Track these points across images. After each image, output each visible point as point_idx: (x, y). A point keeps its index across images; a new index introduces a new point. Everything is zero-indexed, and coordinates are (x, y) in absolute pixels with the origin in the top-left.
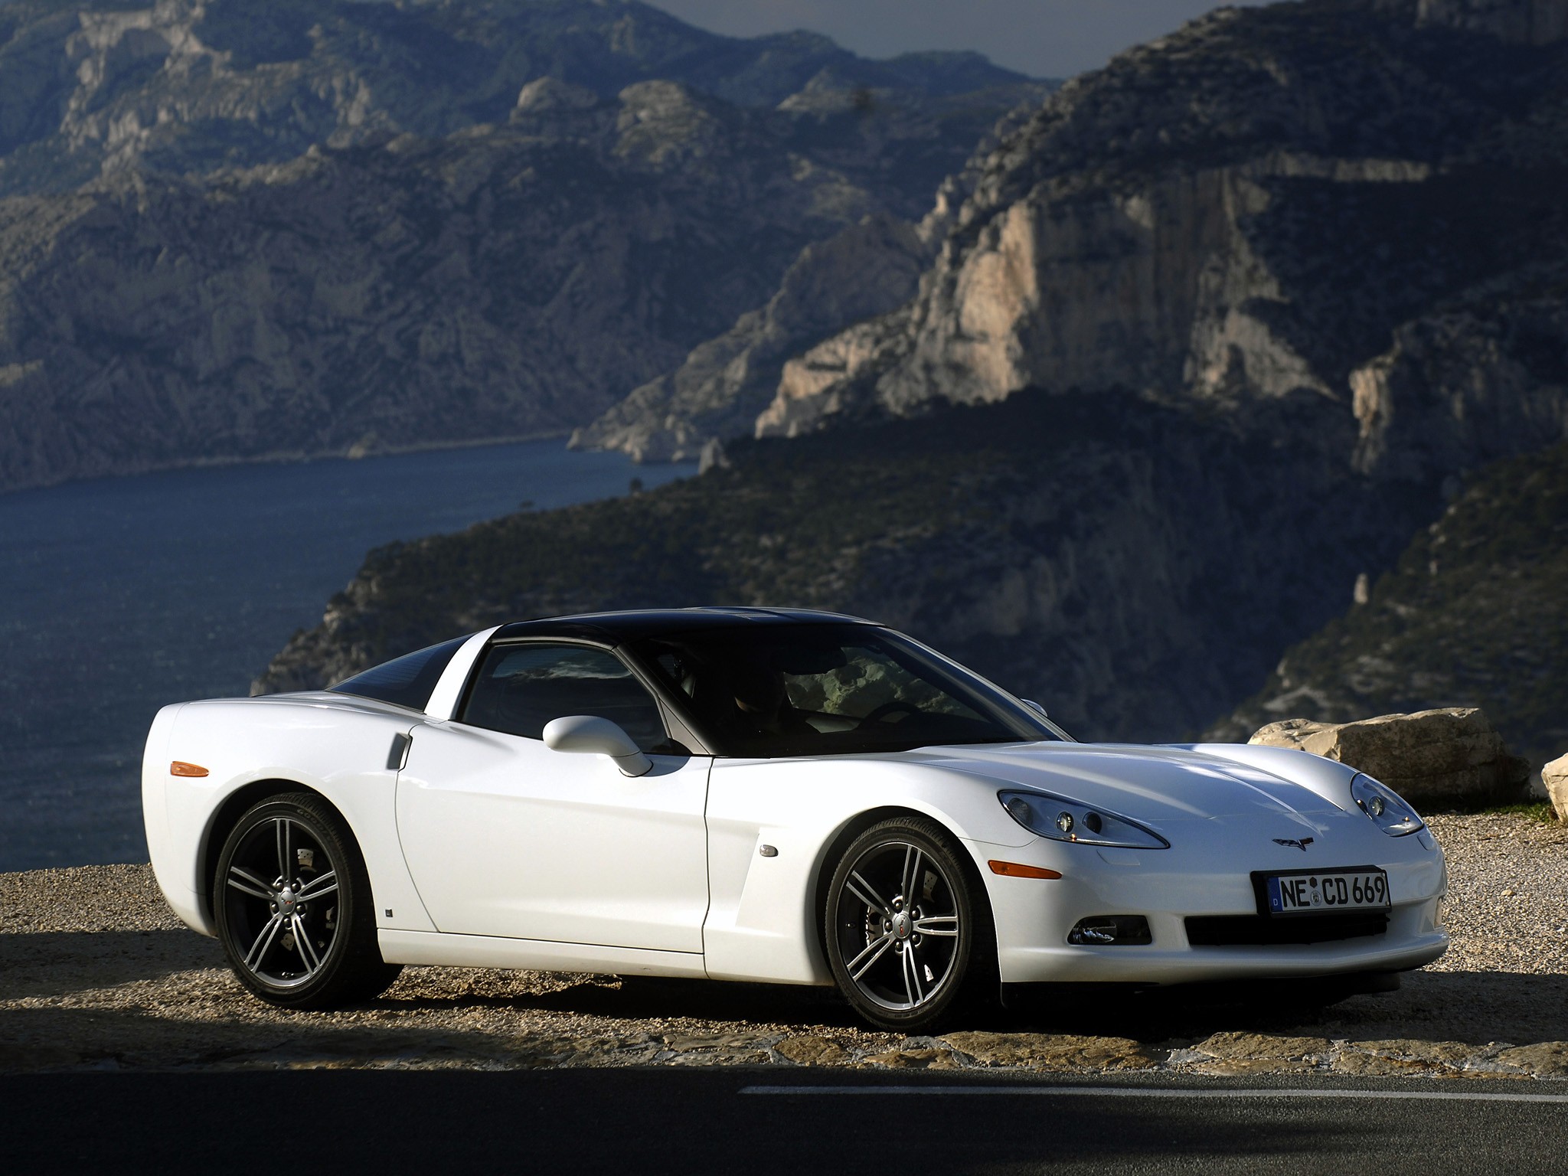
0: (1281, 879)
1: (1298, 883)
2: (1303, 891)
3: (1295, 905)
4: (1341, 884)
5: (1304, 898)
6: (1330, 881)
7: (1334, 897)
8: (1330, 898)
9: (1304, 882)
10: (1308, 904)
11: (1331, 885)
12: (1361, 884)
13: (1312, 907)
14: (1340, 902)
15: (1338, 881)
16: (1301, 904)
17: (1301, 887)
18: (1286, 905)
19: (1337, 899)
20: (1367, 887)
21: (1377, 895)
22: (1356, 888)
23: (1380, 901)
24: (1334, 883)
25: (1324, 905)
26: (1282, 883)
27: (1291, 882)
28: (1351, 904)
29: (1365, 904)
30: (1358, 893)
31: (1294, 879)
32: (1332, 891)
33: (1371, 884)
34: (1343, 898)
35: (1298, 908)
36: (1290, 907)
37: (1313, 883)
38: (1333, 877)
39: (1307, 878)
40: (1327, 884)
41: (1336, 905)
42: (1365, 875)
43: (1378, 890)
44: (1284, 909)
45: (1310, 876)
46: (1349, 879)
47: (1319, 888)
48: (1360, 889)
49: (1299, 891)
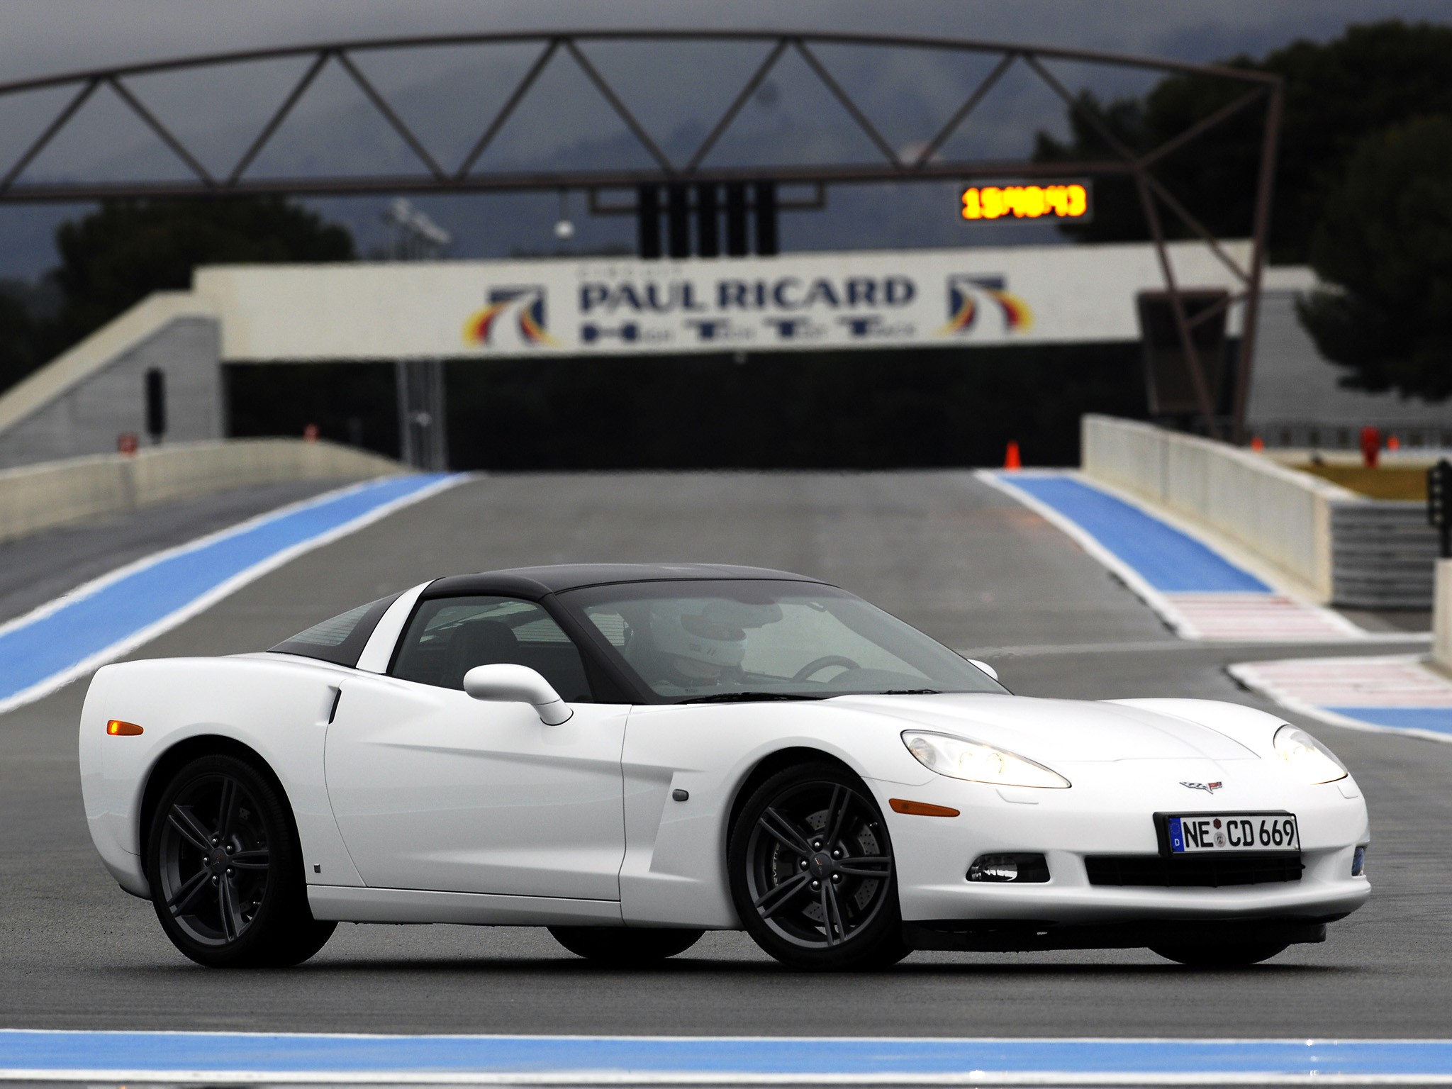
0: (1183, 820)
1: (1201, 824)
2: (1207, 832)
3: (1197, 846)
4: (1247, 827)
5: (1207, 839)
6: (1235, 823)
7: (1239, 839)
8: (1235, 840)
9: (1207, 823)
10: (1211, 845)
11: (1236, 827)
12: (1269, 827)
13: (1216, 848)
14: (1246, 844)
15: (1243, 823)
16: (1204, 845)
17: (1204, 828)
18: (1188, 846)
19: (1242, 841)
20: (1275, 831)
21: (1286, 839)
22: (1262, 831)
23: (1289, 843)
24: (1240, 826)
25: (1228, 847)
26: (1185, 823)
27: (1194, 823)
28: (1258, 846)
29: (1272, 847)
30: (1265, 838)
31: (1197, 820)
32: (1237, 833)
33: (1279, 826)
34: (1249, 840)
35: (1201, 849)
36: (1192, 848)
37: (1217, 825)
38: (1238, 819)
39: (1211, 820)
40: (1232, 827)
41: (1241, 848)
42: (1272, 819)
43: (1287, 834)
44: (1186, 850)
45: (1214, 818)
46: (1256, 822)
47: (1224, 829)
48: (1267, 832)
49: (1202, 833)
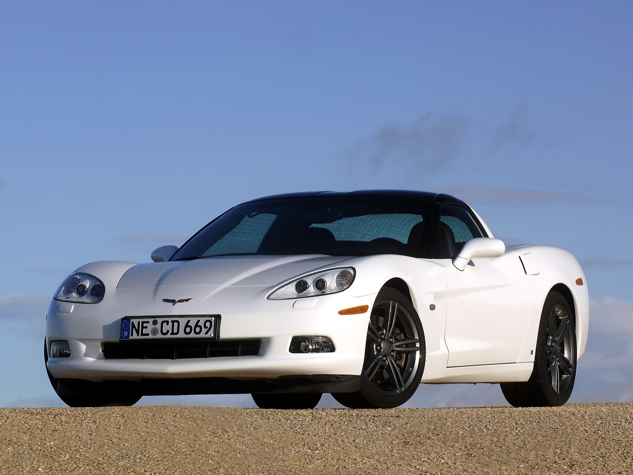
0: (132, 320)
1: (143, 323)
2: (146, 327)
3: (138, 335)
4: (176, 324)
5: (145, 331)
6: (167, 322)
7: (168, 331)
8: (164, 331)
9: (148, 322)
10: (148, 335)
11: (168, 324)
12: (192, 324)
13: (151, 336)
14: (173, 333)
15: (173, 322)
16: (142, 334)
17: (145, 325)
18: (132, 335)
19: (170, 332)
20: (197, 325)
21: (204, 330)
22: (187, 326)
23: (206, 333)
24: (170, 324)
25: (159, 336)
26: (133, 323)
27: (139, 322)
28: (182, 335)
29: (193, 335)
30: (188, 330)
31: (141, 320)
32: (166, 328)
33: (201, 324)
34: (175, 331)
35: (140, 337)
36: (135, 336)
37: (155, 323)
38: (170, 320)
39: (151, 320)
40: (165, 324)
41: (169, 336)
42: (196, 319)
43: (206, 327)
44: (131, 337)
45: (154, 319)
46: (183, 322)
47: (158, 326)
48: (191, 327)
49: (143, 327)
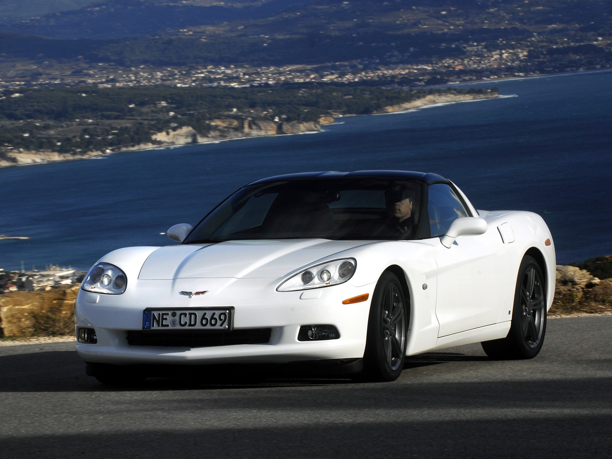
0: (153, 312)
2: (166, 319)
3: (159, 326)
4: (193, 316)
5: (165, 323)
6: (185, 314)
7: (186, 323)
8: (183, 323)
9: (168, 314)
10: (168, 326)
11: (186, 316)
12: (208, 316)
13: (170, 327)
14: (190, 325)
15: (190, 314)
16: (163, 325)
17: (165, 317)
18: (153, 326)
19: (188, 323)
20: (212, 318)
21: (219, 323)
22: (203, 318)
23: (221, 325)
24: (188, 316)
25: (178, 327)
26: (154, 314)
27: (159, 314)
28: (198, 326)
29: (208, 327)
30: (204, 322)
31: (161, 313)
32: (184, 319)
33: (216, 316)
34: (193, 323)
35: (161, 328)
36: (155, 327)
37: (174, 315)
38: (187, 312)
39: (170, 313)
40: (183, 316)
41: (187, 327)
42: (212, 312)
43: (221, 320)
45: (173, 311)
46: (199, 314)
47: (177, 318)
48: (207, 319)
49: (163, 319)
